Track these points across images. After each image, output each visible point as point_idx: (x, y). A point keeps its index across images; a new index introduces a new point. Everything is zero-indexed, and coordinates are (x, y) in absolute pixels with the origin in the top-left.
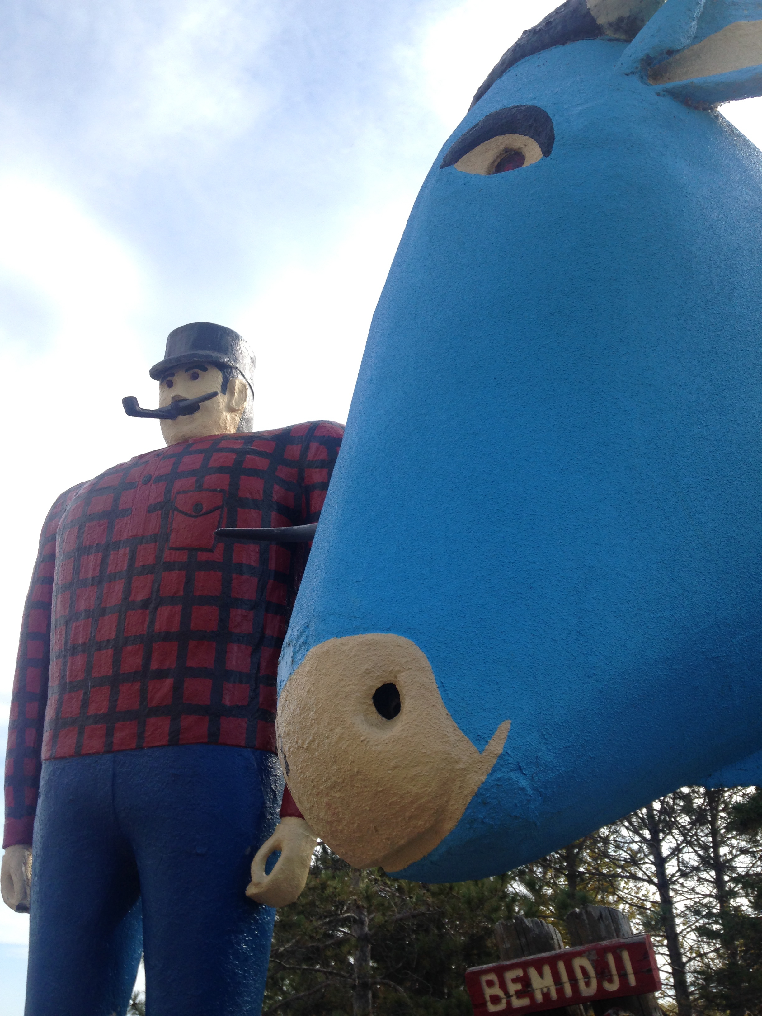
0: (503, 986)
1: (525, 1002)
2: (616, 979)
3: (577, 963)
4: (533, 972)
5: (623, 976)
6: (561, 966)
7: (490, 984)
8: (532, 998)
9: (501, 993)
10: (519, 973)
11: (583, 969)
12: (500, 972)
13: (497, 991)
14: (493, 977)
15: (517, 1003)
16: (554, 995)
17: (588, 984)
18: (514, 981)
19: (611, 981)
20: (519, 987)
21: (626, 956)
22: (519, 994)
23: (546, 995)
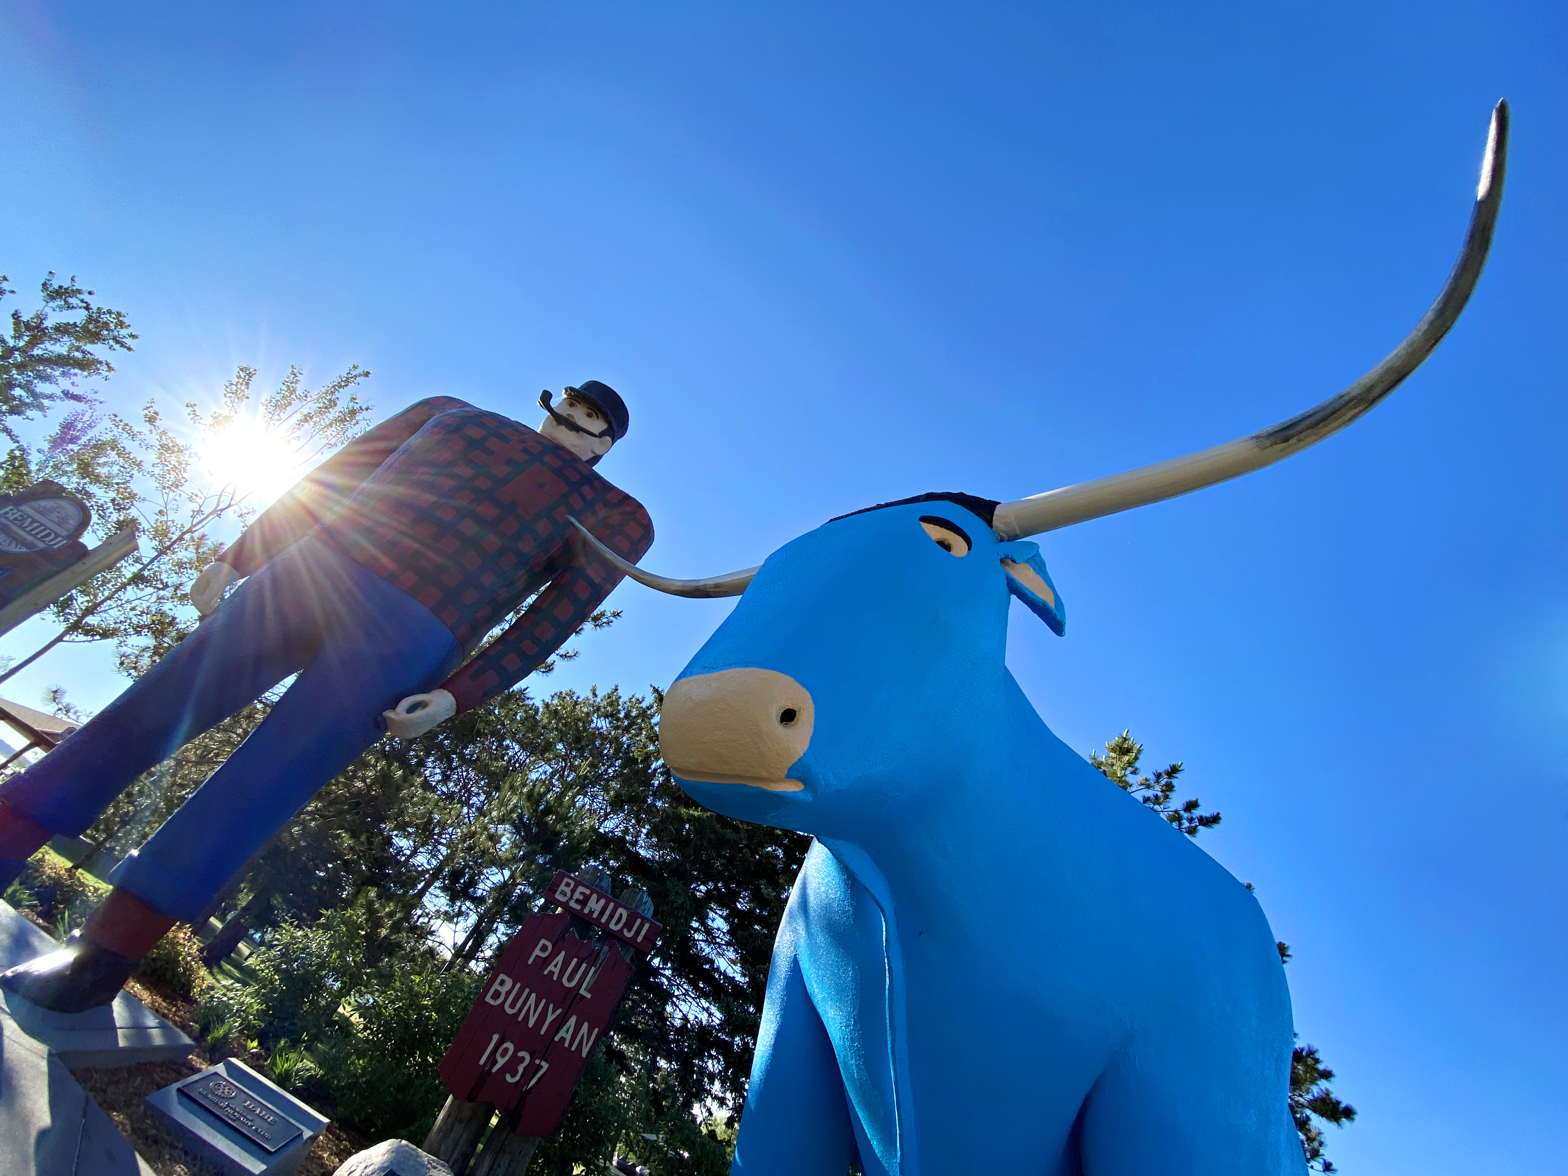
0: (573, 891)
1: (578, 907)
2: (633, 933)
3: (621, 910)
4: (594, 897)
5: (638, 933)
6: (612, 905)
7: (568, 884)
8: (583, 907)
9: (569, 894)
10: (588, 892)
11: (621, 915)
12: (577, 884)
13: (568, 890)
14: (572, 884)
15: (573, 904)
16: (595, 916)
17: (616, 924)
18: (581, 893)
19: (629, 931)
20: (581, 898)
21: (647, 926)
23: (591, 912)
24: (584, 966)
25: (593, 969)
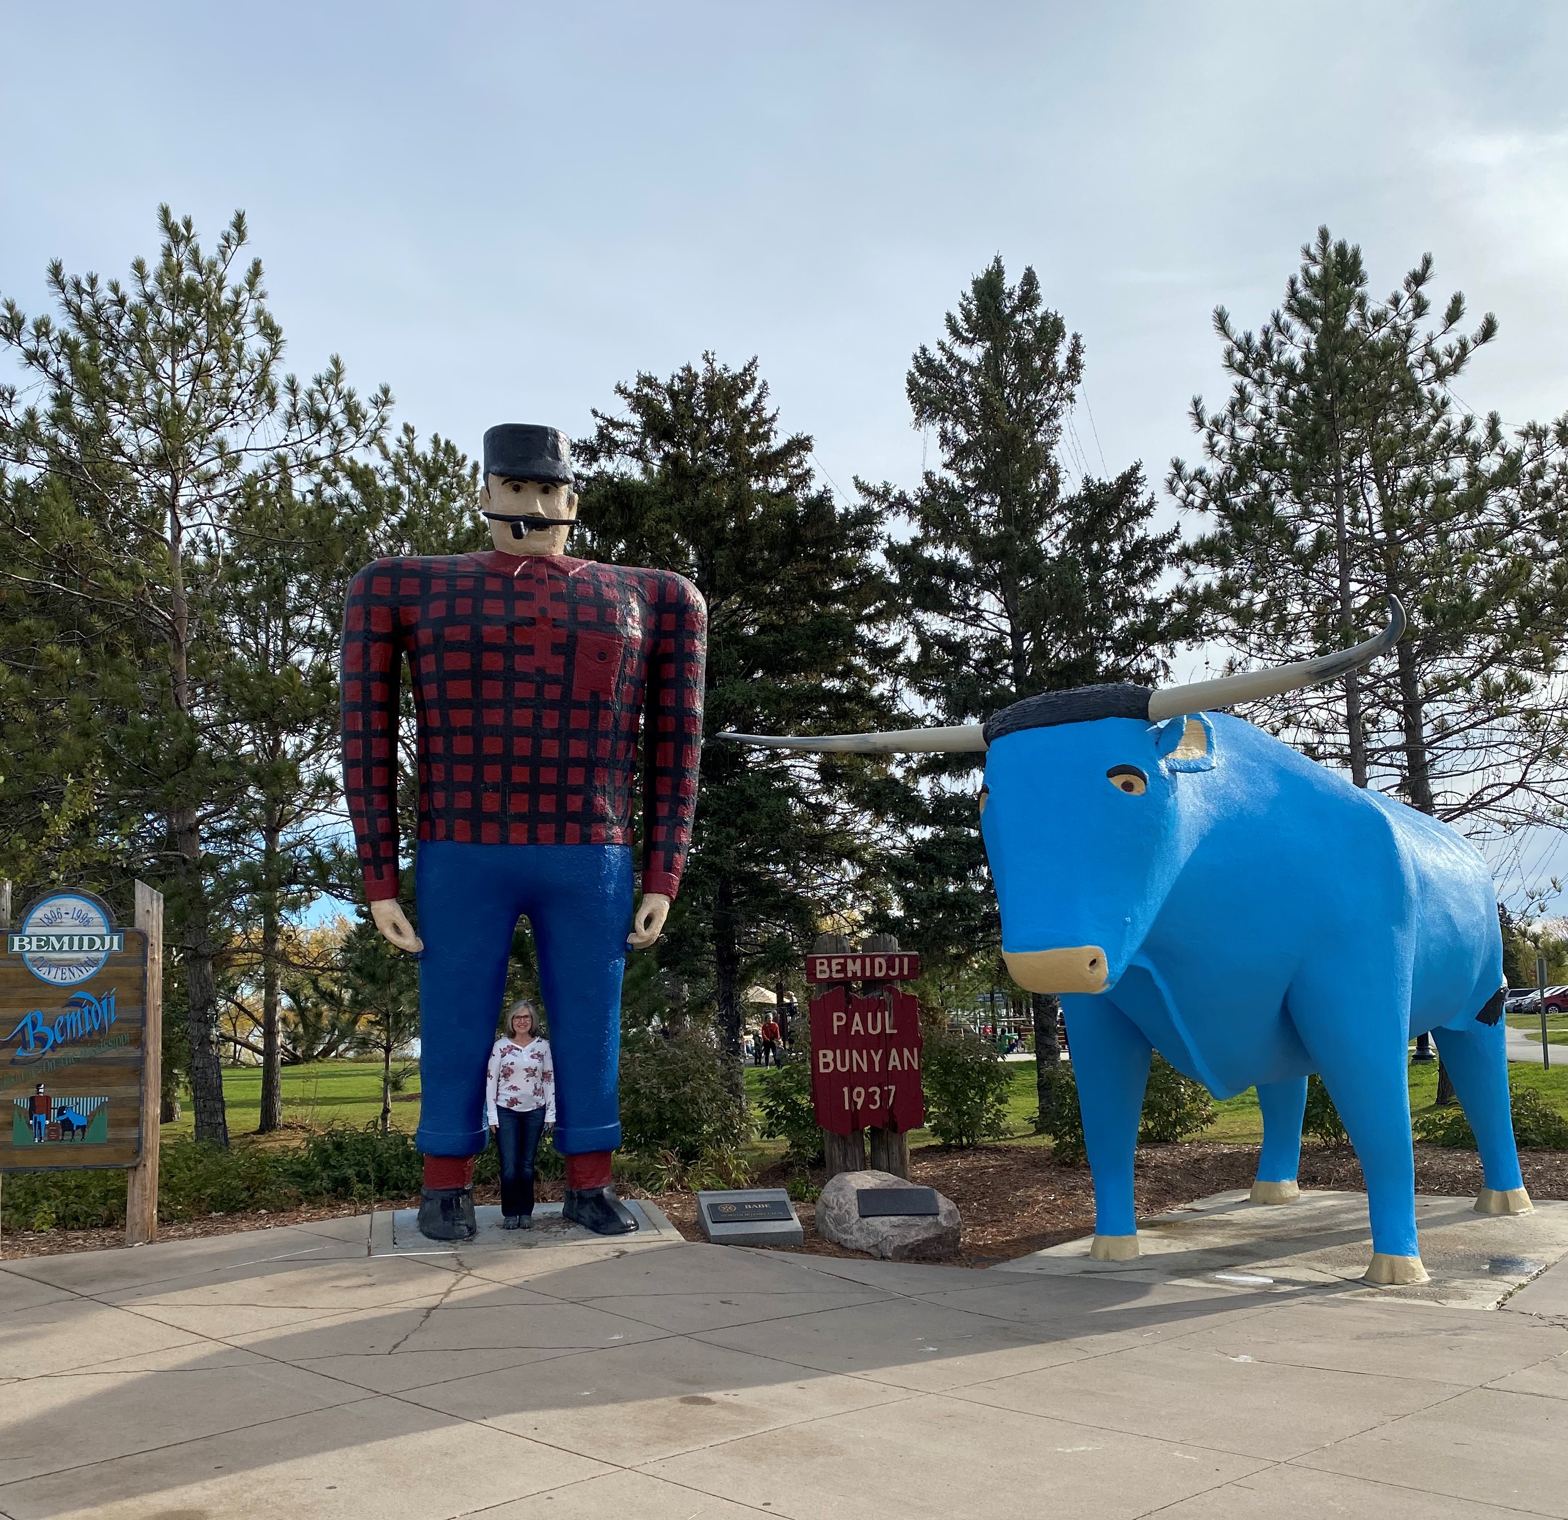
0: (830, 966)
1: (842, 975)
2: (897, 971)
3: (877, 960)
4: (849, 961)
5: (901, 969)
6: (868, 960)
7: (822, 964)
8: (846, 974)
9: (828, 970)
10: (842, 961)
11: (880, 964)
12: (829, 959)
13: (825, 968)
14: (825, 961)
15: (835, 975)
16: (859, 974)
17: (880, 970)
18: (837, 964)
19: (893, 971)
20: (839, 967)
21: (906, 960)
22: (838, 971)
23: (854, 973)
24: (879, 1015)
25: (887, 1014)
